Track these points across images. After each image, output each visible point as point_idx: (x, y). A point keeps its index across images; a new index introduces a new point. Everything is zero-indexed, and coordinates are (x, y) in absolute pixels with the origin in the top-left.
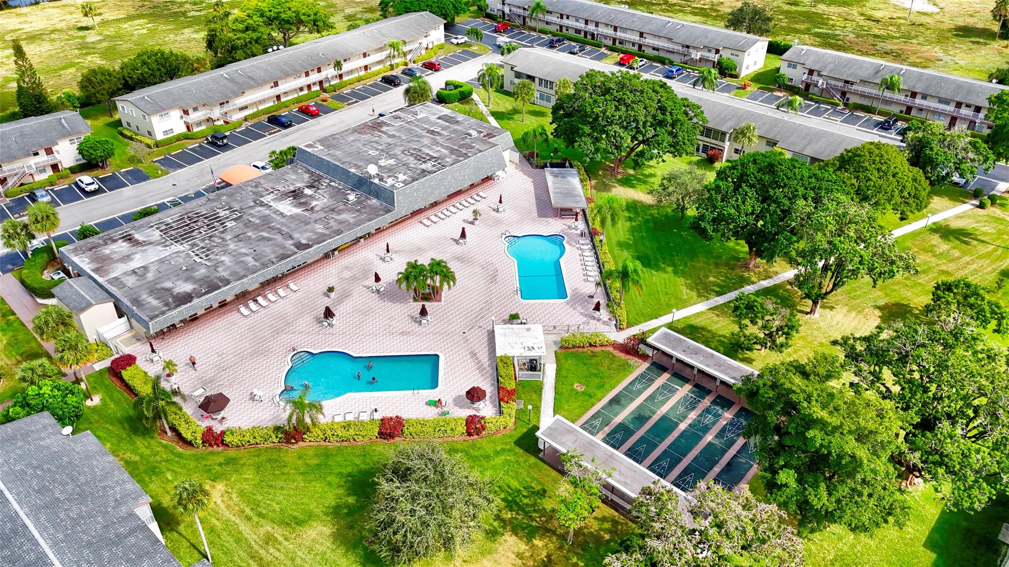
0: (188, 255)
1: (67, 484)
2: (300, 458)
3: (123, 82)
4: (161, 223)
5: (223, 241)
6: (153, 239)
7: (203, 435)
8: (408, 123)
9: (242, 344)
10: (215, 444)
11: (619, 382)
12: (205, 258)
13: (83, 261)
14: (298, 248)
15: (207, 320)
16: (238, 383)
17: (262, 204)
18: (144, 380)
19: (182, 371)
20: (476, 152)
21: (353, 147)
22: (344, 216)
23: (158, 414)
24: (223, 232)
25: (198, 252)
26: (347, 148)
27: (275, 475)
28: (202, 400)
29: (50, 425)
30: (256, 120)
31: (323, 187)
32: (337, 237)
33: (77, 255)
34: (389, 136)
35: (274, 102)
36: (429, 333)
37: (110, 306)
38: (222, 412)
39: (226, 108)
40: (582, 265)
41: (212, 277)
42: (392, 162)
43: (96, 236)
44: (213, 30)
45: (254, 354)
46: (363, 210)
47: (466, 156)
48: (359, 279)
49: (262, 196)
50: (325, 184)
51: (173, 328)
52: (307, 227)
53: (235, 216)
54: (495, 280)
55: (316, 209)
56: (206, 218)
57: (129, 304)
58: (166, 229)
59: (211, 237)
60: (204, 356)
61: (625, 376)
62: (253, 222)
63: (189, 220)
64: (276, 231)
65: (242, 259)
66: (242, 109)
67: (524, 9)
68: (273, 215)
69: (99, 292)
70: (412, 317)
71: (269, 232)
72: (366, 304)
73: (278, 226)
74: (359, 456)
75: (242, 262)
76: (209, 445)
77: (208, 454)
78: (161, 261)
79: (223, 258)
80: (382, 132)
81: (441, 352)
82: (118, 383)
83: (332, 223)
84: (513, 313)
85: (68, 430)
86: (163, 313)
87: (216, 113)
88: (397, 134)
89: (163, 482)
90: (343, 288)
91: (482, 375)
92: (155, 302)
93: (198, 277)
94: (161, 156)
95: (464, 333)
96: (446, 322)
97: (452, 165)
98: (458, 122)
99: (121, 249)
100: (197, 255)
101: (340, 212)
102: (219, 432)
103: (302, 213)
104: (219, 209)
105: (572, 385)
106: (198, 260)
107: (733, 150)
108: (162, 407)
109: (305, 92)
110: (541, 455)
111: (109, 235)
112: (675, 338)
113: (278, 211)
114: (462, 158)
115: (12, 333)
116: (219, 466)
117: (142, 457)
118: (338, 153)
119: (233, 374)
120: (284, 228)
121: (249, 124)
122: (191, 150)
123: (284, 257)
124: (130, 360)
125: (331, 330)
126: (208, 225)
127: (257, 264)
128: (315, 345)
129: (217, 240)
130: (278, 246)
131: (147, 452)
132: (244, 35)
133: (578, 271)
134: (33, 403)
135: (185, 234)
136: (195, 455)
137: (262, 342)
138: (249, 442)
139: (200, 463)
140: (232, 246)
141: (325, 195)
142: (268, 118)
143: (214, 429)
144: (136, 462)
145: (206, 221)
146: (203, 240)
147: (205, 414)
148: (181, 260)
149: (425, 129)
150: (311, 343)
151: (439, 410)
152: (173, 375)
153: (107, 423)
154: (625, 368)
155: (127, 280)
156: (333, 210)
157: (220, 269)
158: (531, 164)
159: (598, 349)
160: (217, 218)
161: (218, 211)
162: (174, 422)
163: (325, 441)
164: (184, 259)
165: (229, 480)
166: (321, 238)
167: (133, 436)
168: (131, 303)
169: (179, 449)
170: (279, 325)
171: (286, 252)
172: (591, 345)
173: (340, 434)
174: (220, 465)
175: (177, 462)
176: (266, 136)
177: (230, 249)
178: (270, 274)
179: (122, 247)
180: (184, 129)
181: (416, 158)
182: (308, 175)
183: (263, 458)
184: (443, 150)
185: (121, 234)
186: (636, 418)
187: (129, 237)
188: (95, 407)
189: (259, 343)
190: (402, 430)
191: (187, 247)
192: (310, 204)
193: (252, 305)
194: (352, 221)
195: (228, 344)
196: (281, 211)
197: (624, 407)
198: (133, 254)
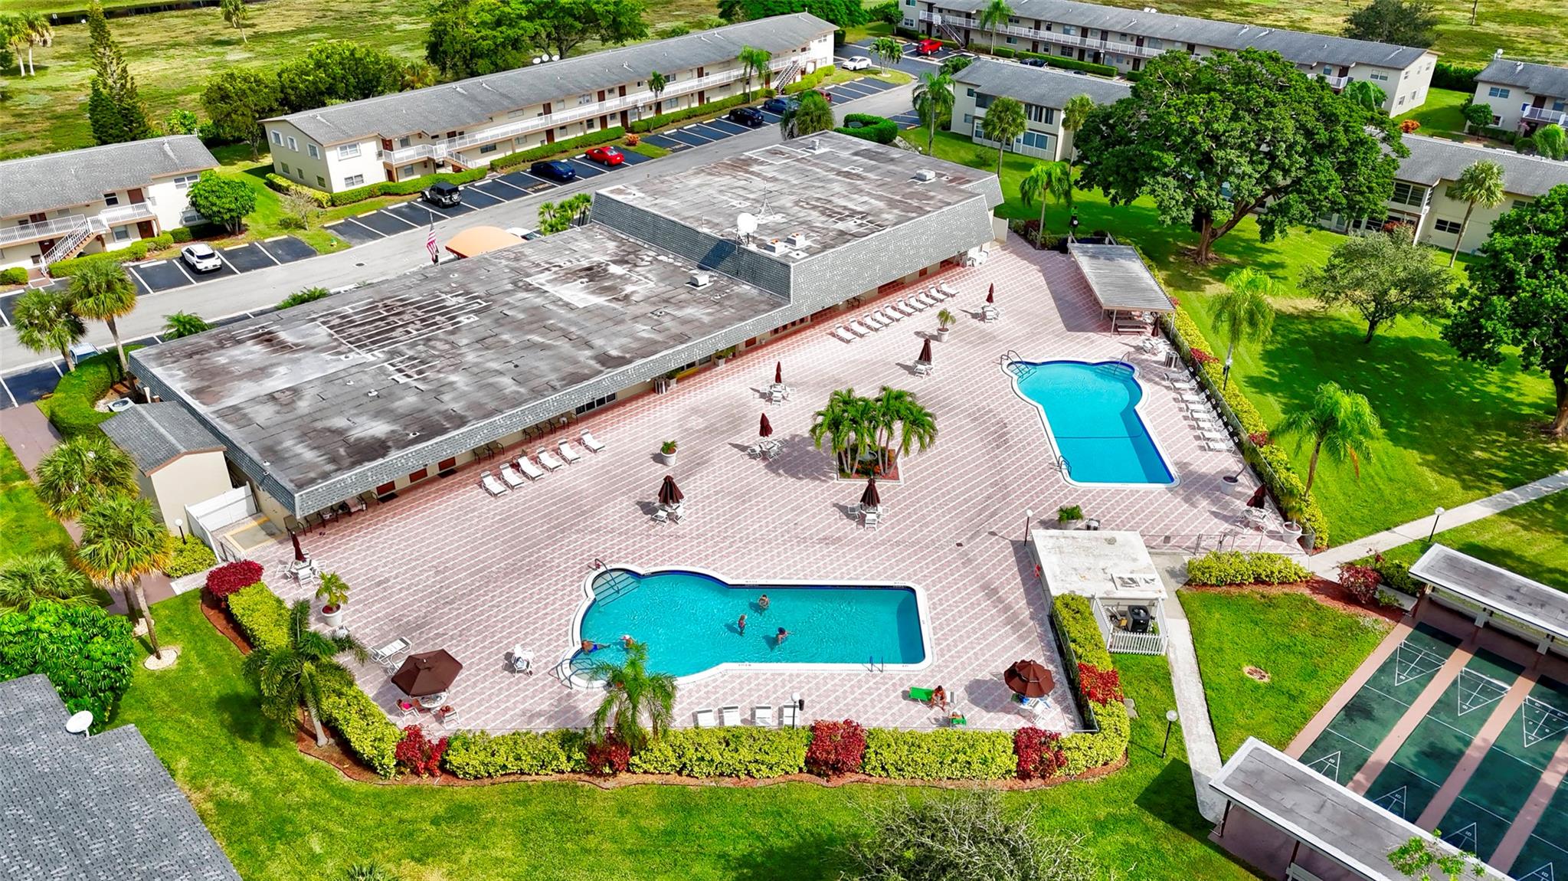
0: (382, 371)
1: (56, 861)
2: (623, 812)
3: (280, 95)
4: (332, 314)
5: (454, 348)
6: (312, 340)
7: (398, 747)
8: (798, 160)
9: (487, 551)
10: (426, 769)
11: (1353, 667)
12: (416, 377)
13: (171, 376)
14: (603, 364)
15: (414, 500)
16: (480, 632)
17: (528, 288)
18: (276, 616)
19: (358, 602)
20: (940, 204)
21: (700, 195)
22: (690, 311)
23: (302, 694)
24: (452, 333)
25: (402, 366)
26: (690, 197)
27: (565, 852)
28: (399, 665)
29: (44, 708)
30: (510, 170)
31: (644, 263)
32: (680, 347)
33: (162, 365)
34: (765, 178)
35: (542, 142)
36: (883, 543)
37: (217, 459)
38: (444, 694)
39: (459, 144)
40: (1186, 418)
41: (430, 411)
42: (778, 218)
43: (205, 333)
44: (440, 24)
45: (513, 571)
46: (727, 303)
47: (921, 211)
48: (723, 432)
49: (528, 275)
50: (649, 259)
51: (342, 512)
52: (619, 328)
53: (476, 307)
54: (1006, 441)
55: (634, 298)
56: (419, 308)
57: (256, 457)
58: (341, 325)
59: (429, 340)
60: (406, 572)
61: (1363, 653)
62: (512, 317)
63: (387, 311)
64: (558, 333)
65: (491, 380)
66: (487, 149)
67: (968, 16)
68: (551, 307)
69: (197, 431)
70: (843, 509)
71: (543, 335)
72: (742, 479)
73: (561, 325)
74: (765, 814)
75: (491, 385)
76: (412, 772)
77: (408, 794)
78: (328, 380)
79: (453, 378)
80: (752, 173)
81: (918, 582)
82: (221, 622)
83: (667, 322)
84: (1066, 504)
85: (82, 720)
86: (325, 476)
87: (441, 151)
88: (782, 177)
89: (299, 858)
90: (691, 448)
91: (1021, 638)
92: (309, 455)
93: (400, 410)
94: (339, 218)
95: (959, 545)
96: (917, 521)
97: (895, 224)
98: (892, 160)
99: (250, 357)
100: (400, 371)
101: (681, 304)
102: (435, 742)
103: (607, 304)
104: (446, 293)
105: (1239, 668)
106: (402, 380)
107: (1434, 223)
108: (310, 675)
109: (597, 129)
110: (1214, 835)
111: (229, 332)
112: (1476, 568)
113: (561, 299)
114: (914, 215)
115: (15, 514)
116: (432, 823)
117: (256, 792)
118: (671, 203)
119: (467, 612)
120: (573, 329)
121: (497, 175)
122: (393, 211)
123: (575, 378)
124: (248, 573)
125: (674, 526)
126: (423, 320)
127: (522, 390)
128: (641, 557)
129: (439, 345)
130: (564, 359)
131: (270, 782)
132: (494, 33)
133: (1181, 429)
134: (11, 652)
135: (378, 334)
136: (376, 795)
137: (529, 547)
138: (504, 767)
139: (389, 815)
140: (471, 357)
141: (649, 275)
142: (533, 167)
143: (423, 733)
144: (243, 806)
145: (419, 313)
146: (413, 345)
147: (405, 697)
148: (367, 379)
149: (833, 169)
150: (634, 552)
151: (936, 712)
152: (338, 607)
153: (185, 709)
154: (1353, 633)
155: (257, 412)
156: (667, 301)
157: (446, 398)
158: (1032, 243)
159: (1275, 591)
160: (441, 309)
161: (444, 296)
162: (335, 713)
163: (680, 773)
164: (374, 377)
165: (456, 861)
166: (648, 349)
167: (240, 742)
168: (261, 454)
169: (342, 778)
170: (565, 514)
171: (580, 371)
172: (1259, 581)
173: (718, 759)
174: (435, 821)
175: (337, 810)
176: (527, 194)
177: (467, 363)
178: (548, 410)
179: (252, 353)
180: (381, 178)
181: (823, 213)
182: (615, 244)
183: (537, 808)
184: (873, 201)
185: (253, 331)
186: (1424, 753)
187: (267, 337)
188: (165, 672)
189: (524, 550)
190: (863, 757)
191: (381, 356)
192: (623, 290)
193: (509, 474)
194: (706, 319)
195: (458, 548)
196: (565, 299)
197: (1387, 726)
198: (272, 365)
